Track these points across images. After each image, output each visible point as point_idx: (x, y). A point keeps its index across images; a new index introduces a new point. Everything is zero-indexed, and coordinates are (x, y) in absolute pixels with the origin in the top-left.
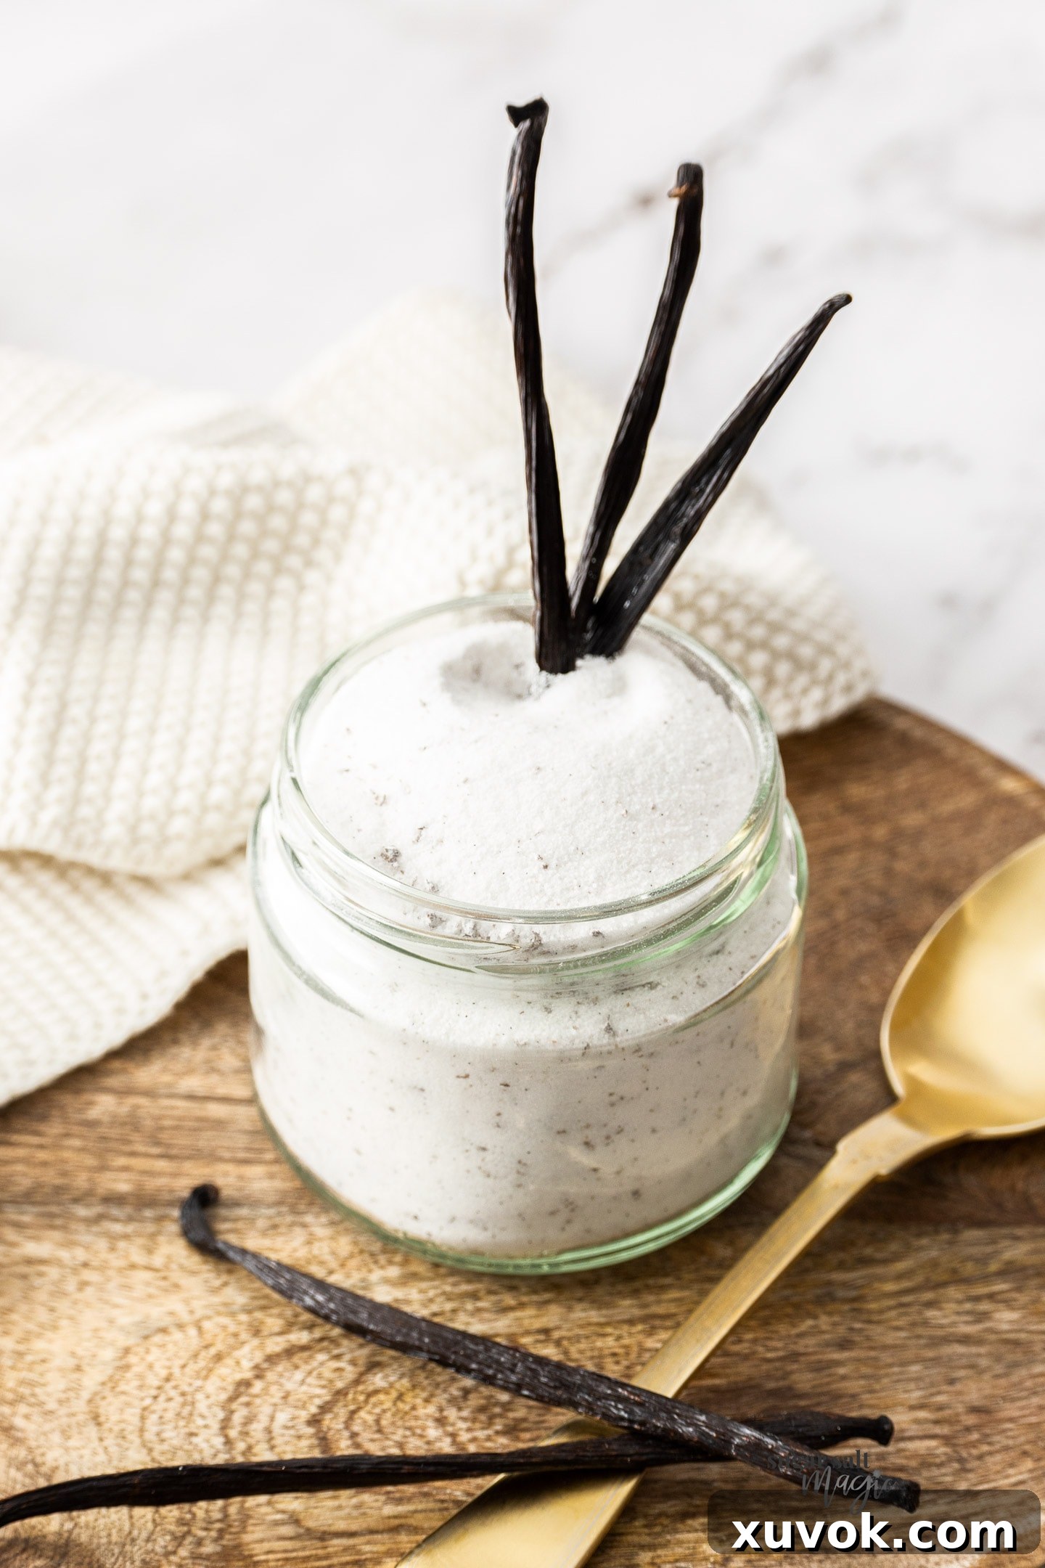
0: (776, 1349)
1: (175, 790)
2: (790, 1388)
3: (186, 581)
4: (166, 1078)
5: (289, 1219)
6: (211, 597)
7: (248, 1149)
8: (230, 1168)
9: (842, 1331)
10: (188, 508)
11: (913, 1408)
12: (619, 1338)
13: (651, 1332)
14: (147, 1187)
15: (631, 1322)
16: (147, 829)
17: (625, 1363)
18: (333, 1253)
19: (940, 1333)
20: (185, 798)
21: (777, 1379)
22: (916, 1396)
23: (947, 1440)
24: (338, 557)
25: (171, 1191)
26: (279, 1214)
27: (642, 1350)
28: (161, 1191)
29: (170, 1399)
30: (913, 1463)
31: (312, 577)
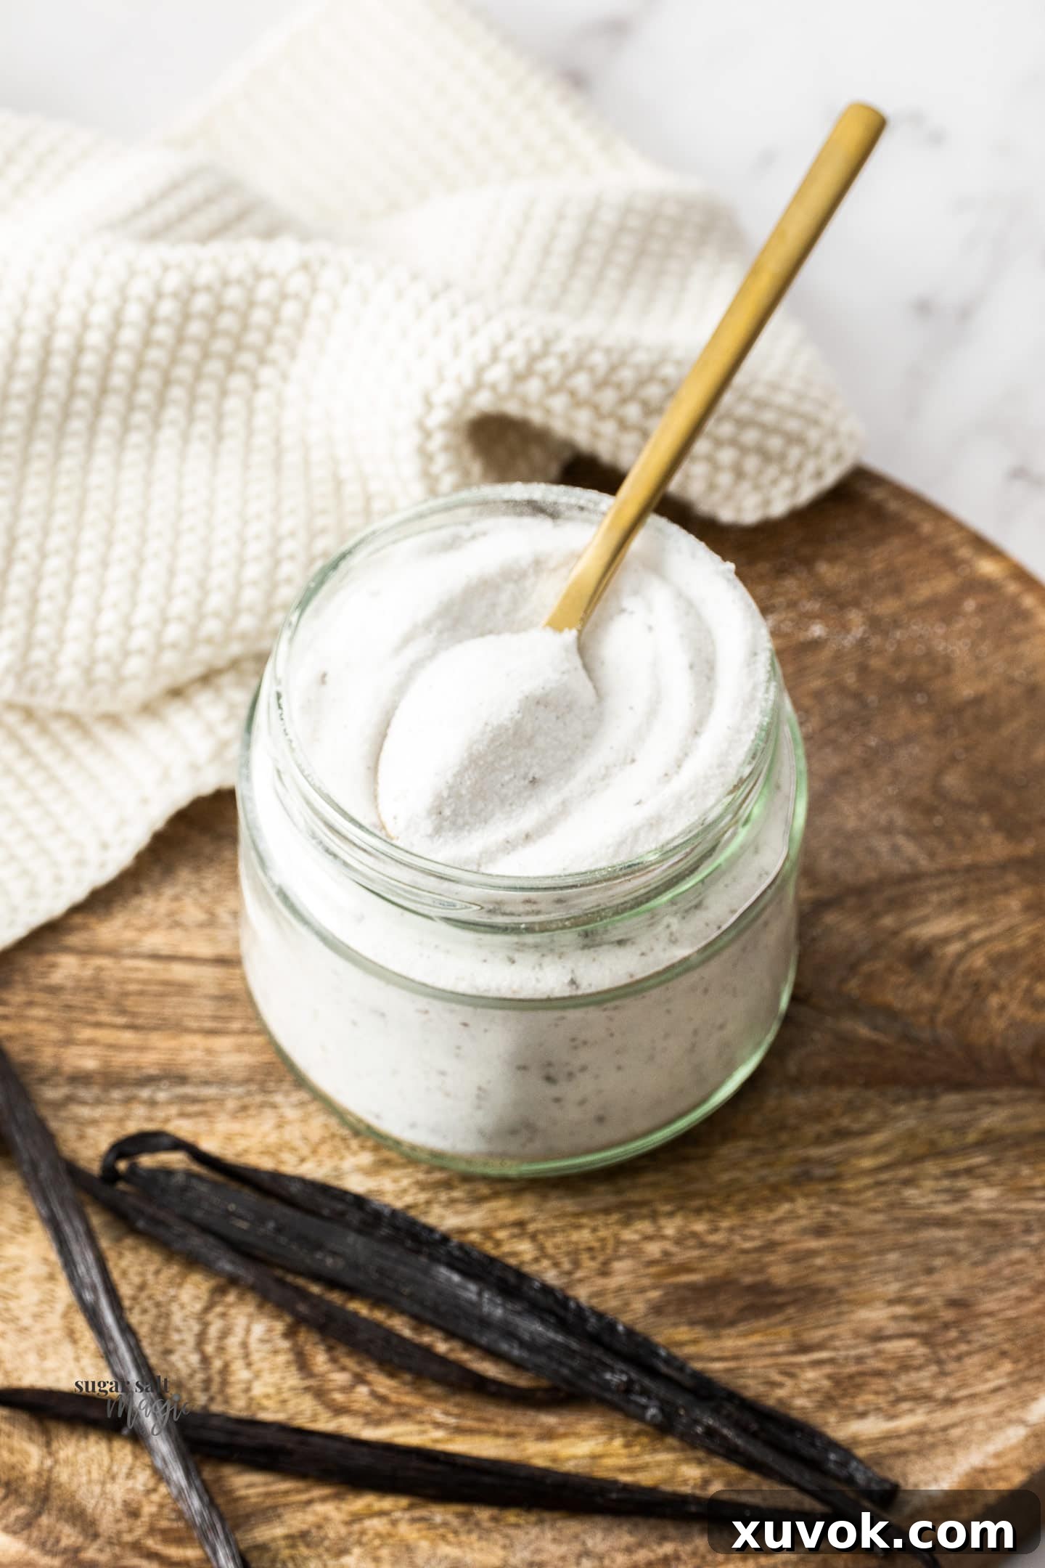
0: (752, 1238)
1: (129, 629)
2: (767, 1283)
3: (135, 386)
4: (129, 935)
5: (259, 1098)
6: (162, 401)
7: (215, 1018)
8: (197, 1040)
9: (818, 1215)
10: (134, 313)
11: (891, 1302)
12: (594, 1230)
13: (626, 1222)
14: (113, 1064)
15: (607, 1211)
16: (102, 670)
17: (601, 1258)
18: (305, 1138)
19: (917, 1214)
20: (141, 638)
21: (753, 1272)
22: (893, 1288)
23: (925, 1339)
24: (293, 355)
25: (139, 1068)
26: (249, 1093)
27: (619, 1243)
28: (129, 1067)
29: (144, 1311)
30: (891, 1366)
31: (266, 374)
